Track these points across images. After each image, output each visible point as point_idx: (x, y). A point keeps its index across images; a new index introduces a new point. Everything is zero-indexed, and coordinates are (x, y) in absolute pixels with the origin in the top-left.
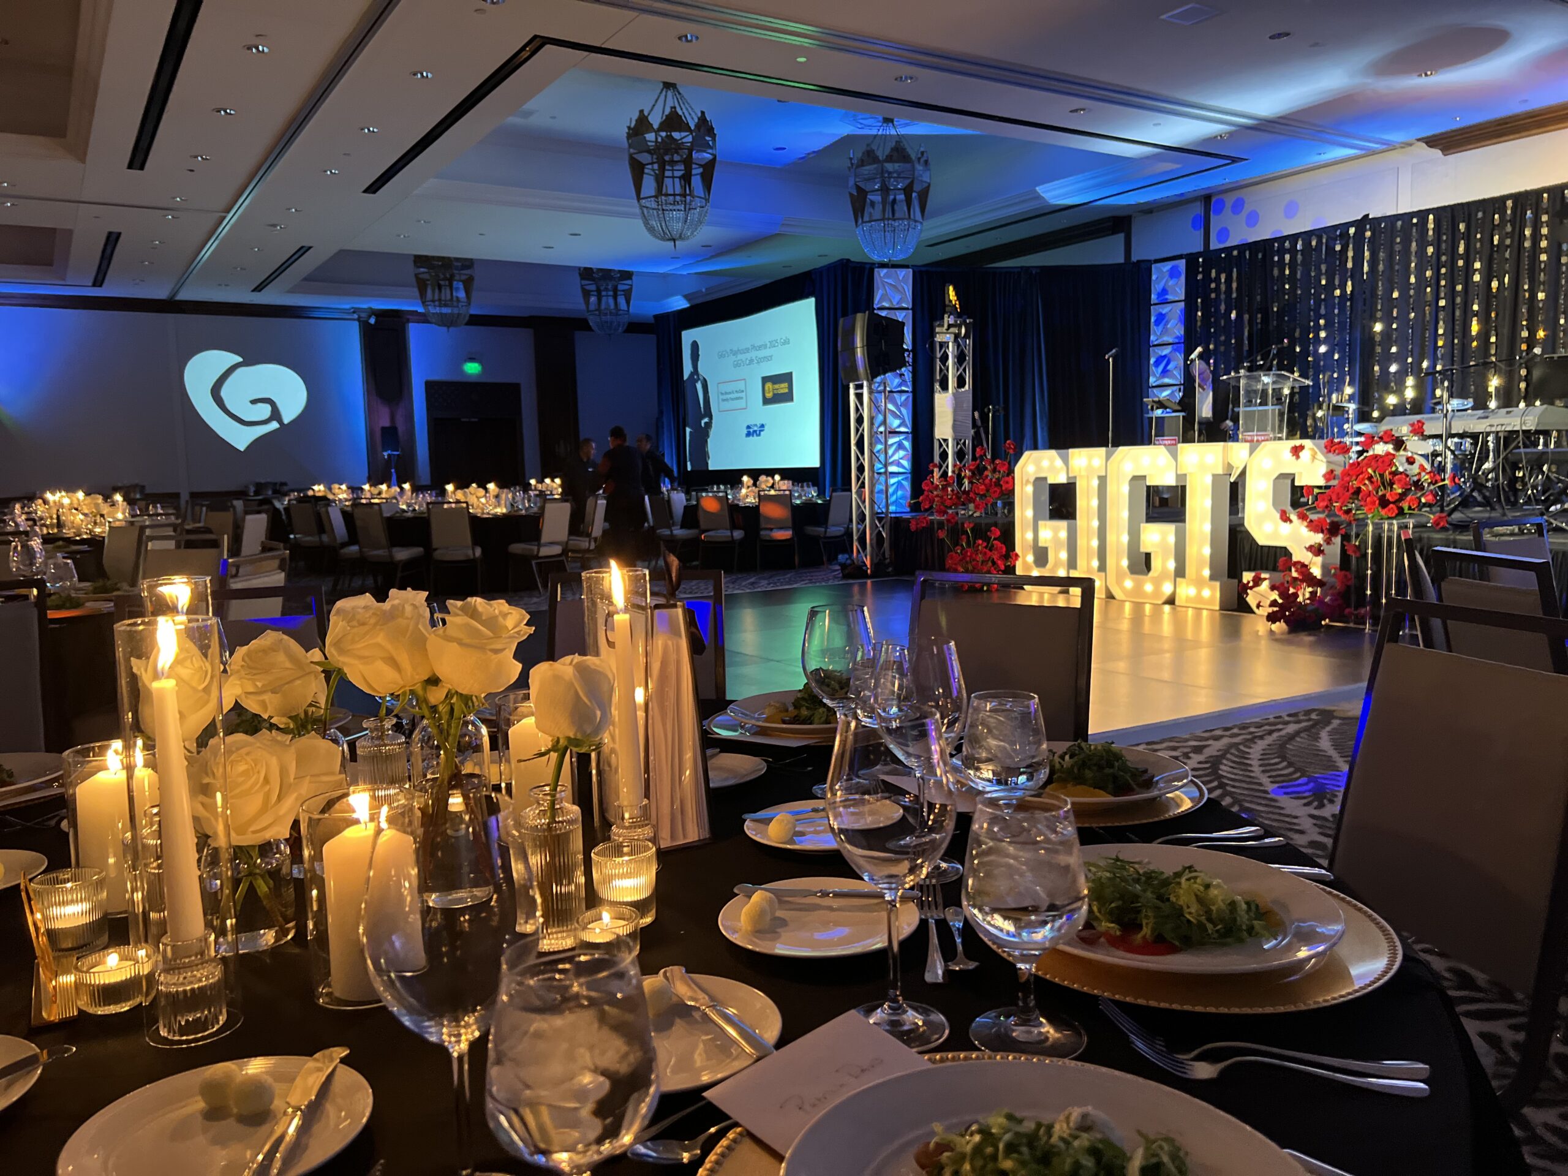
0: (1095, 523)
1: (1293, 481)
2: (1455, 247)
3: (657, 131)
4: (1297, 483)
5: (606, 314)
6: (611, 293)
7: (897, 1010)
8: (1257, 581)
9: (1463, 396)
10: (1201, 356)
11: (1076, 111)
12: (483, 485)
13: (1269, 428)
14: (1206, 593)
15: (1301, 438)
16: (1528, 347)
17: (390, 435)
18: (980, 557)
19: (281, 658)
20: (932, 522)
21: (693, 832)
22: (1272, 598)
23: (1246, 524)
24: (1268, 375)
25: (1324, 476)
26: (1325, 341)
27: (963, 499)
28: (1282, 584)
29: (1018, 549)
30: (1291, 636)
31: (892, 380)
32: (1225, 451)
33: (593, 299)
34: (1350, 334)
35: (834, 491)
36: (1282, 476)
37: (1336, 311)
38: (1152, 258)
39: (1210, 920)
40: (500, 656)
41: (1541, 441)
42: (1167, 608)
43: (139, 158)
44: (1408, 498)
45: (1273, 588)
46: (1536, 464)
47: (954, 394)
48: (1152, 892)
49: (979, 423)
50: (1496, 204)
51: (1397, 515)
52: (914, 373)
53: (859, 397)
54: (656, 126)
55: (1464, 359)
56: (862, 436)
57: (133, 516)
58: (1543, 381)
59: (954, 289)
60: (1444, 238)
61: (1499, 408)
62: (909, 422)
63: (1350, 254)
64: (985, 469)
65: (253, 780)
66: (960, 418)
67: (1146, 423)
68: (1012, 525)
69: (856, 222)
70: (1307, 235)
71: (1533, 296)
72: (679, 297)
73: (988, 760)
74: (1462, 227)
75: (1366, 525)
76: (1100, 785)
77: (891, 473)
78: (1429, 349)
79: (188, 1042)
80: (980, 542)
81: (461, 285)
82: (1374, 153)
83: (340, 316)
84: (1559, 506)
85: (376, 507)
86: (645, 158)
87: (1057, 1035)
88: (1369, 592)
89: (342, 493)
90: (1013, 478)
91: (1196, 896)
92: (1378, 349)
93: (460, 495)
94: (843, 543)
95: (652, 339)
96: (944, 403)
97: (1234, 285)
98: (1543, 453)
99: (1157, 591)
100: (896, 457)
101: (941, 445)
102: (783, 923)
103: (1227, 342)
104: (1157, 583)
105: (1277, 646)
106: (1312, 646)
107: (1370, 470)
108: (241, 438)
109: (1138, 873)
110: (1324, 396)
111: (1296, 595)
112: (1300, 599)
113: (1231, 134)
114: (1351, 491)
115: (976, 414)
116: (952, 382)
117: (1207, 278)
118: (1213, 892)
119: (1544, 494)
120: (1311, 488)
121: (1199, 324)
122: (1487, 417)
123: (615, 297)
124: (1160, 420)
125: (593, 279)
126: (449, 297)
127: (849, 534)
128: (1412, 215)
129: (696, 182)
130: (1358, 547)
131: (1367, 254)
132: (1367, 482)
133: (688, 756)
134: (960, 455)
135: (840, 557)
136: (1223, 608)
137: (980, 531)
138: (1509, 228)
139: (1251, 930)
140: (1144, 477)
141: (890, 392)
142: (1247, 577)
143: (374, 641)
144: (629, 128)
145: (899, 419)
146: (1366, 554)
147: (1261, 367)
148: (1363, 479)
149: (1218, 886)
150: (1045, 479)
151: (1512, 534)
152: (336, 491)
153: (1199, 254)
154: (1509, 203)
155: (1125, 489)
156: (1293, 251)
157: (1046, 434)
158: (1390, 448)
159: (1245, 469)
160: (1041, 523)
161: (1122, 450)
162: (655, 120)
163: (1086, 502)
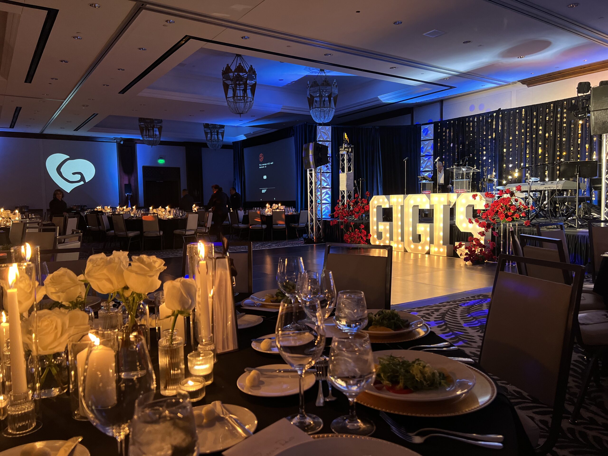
0: (400, 223)
1: (473, 208)
2: (532, 121)
3: (234, 72)
4: (475, 209)
5: (214, 141)
6: (216, 133)
7: (303, 417)
8: (460, 246)
9: (536, 176)
10: (439, 160)
11: (392, 68)
12: (164, 207)
13: (465, 188)
14: (442, 250)
15: (477, 192)
16: (560, 158)
17: (128, 187)
18: (356, 236)
19: (66, 279)
20: (338, 222)
21: (231, 347)
22: (466, 252)
23: (456, 224)
24: (464, 168)
25: (485, 206)
26: (485, 155)
27: (351, 213)
28: (470, 247)
29: (371, 233)
30: (472, 267)
31: (323, 168)
32: (448, 196)
33: (209, 136)
34: (494, 153)
35: (301, 210)
36: (469, 206)
37: (489, 144)
38: (422, 123)
39: (425, 380)
40: (153, 278)
41: (565, 193)
42: (427, 256)
43: (29, 78)
44: (516, 215)
45: (466, 248)
46: (562, 202)
47: (347, 174)
48: (404, 369)
49: (356, 185)
50: (547, 105)
51: (512, 221)
52: (332, 166)
53: (311, 174)
54: (233, 70)
55: (536, 163)
56: (312, 189)
57: (22, 219)
58: (564, 171)
59: (347, 134)
60: (528, 117)
61: (549, 181)
62: (330, 183)
63: (494, 123)
64: (359, 202)
65: (50, 328)
66: (349, 183)
67: (419, 185)
68: (369, 223)
69: (310, 108)
70: (478, 116)
71: (561, 140)
72: (243, 135)
73: (344, 318)
74: (535, 113)
75: (501, 224)
76: (389, 326)
77: (323, 203)
78: (523, 159)
79: (19, 434)
80: (357, 230)
81: (157, 129)
82: (502, 86)
83: (110, 141)
84: (572, 218)
85: (121, 215)
86: (229, 82)
87: (364, 426)
88: (502, 250)
89: (108, 209)
90: (369, 206)
91: (420, 371)
92: (505, 158)
93: (155, 211)
94: (305, 230)
95: (232, 151)
96: (343, 177)
97: (452, 134)
98: (565, 198)
99: (423, 249)
100: (325, 197)
101: (342, 193)
102: (262, 383)
103: (449, 155)
104: (423, 246)
105: (468, 270)
106: (481, 270)
107: (501, 204)
108: (68, 188)
109: (399, 362)
110: (485, 176)
111: (475, 251)
112: (477, 252)
113: (450, 78)
114: (495, 212)
115: (355, 181)
116: (346, 169)
117: (442, 131)
118: (427, 369)
119: (566, 213)
120: (480, 210)
121: (439, 148)
122: (544, 185)
123: (218, 135)
124: (424, 184)
125: (209, 128)
126: (152, 134)
127: (307, 226)
128: (516, 109)
129: (249, 92)
130: (498, 233)
131: (500, 123)
132: (500, 208)
133: (230, 316)
134: (349, 197)
135: (304, 235)
136: (448, 256)
137: (357, 226)
138: (552, 114)
139: (440, 383)
140: (418, 206)
141: (322, 172)
142: (457, 244)
143: (102, 272)
144: (223, 71)
145: (326, 182)
146: (501, 235)
147: (461, 165)
148: (499, 207)
149: (428, 366)
150: (381, 206)
151: (554, 228)
152: (106, 209)
153: (439, 122)
154: (552, 105)
155: (411, 210)
156: (473, 121)
157: (382, 189)
158: (508, 195)
159: (455, 203)
160: (379, 223)
161: (410, 195)
162: (233, 68)
163: (396, 215)
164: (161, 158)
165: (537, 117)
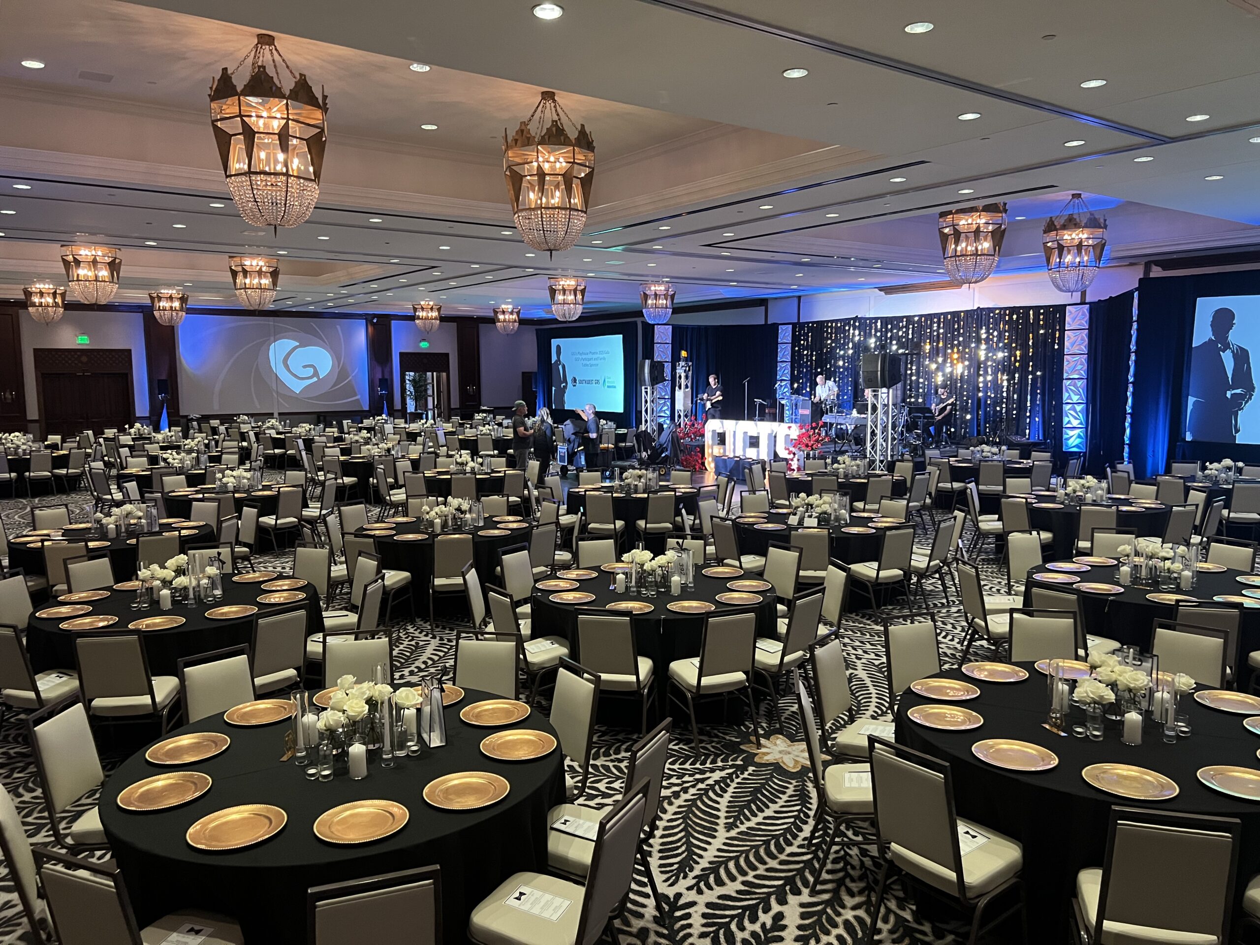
0: (732, 446)
1: (790, 437)
2: (887, 334)
18: (693, 458)
23: (777, 450)
29: (706, 456)
31: (660, 387)
36: (787, 435)
38: (779, 323)
44: (815, 445)
47: (684, 391)
49: (694, 404)
51: (811, 450)
52: (669, 384)
53: (646, 392)
59: (685, 352)
60: (883, 330)
63: (851, 331)
64: (695, 425)
66: (686, 401)
68: (704, 446)
74: (889, 326)
80: (693, 452)
83: (356, 317)
90: (705, 428)
96: (679, 395)
101: (678, 412)
108: (297, 387)
116: (683, 387)
117: (800, 334)
128: (873, 318)
131: (857, 332)
134: (686, 416)
137: (693, 448)
140: (748, 432)
141: (659, 391)
150: (715, 430)
153: (796, 323)
155: (742, 436)
156: (831, 327)
159: (777, 431)
160: (714, 446)
163: (729, 439)
164: (424, 340)
165: (891, 330)
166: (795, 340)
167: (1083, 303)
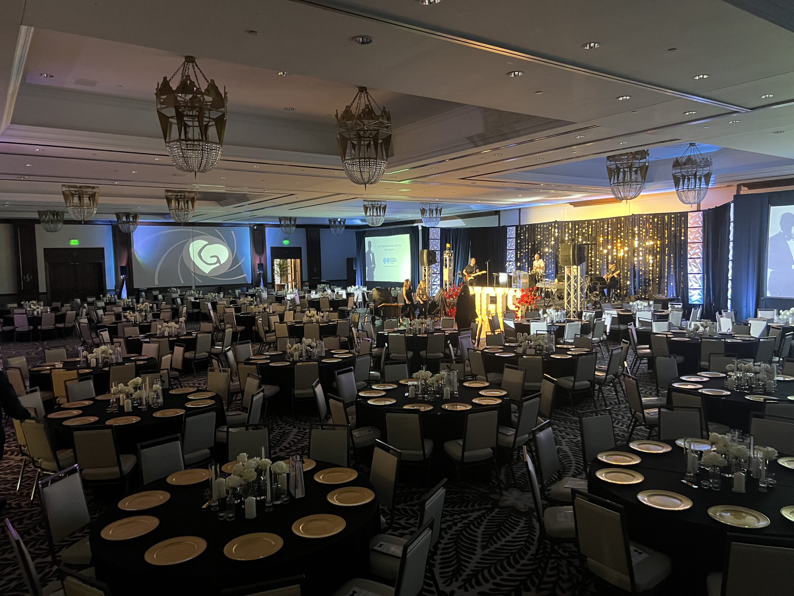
2: (575, 232)
31: (433, 266)
38: (506, 225)
47: (448, 269)
52: (438, 264)
59: (449, 244)
60: (573, 229)
63: (553, 230)
66: (449, 274)
74: (577, 227)
83: (244, 226)
96: (446, 271)
108: (207, 270)
116: (448, 266)
117: (520, 232)
128: (566, 222)
131: (556, 230)
134: (450, 284)
138: (586, 229)
141: (433, 269)
153: (518, 226)
164: (286, 239)
165: (578, 229)
166: (518, 236)
167: (699, 211)
